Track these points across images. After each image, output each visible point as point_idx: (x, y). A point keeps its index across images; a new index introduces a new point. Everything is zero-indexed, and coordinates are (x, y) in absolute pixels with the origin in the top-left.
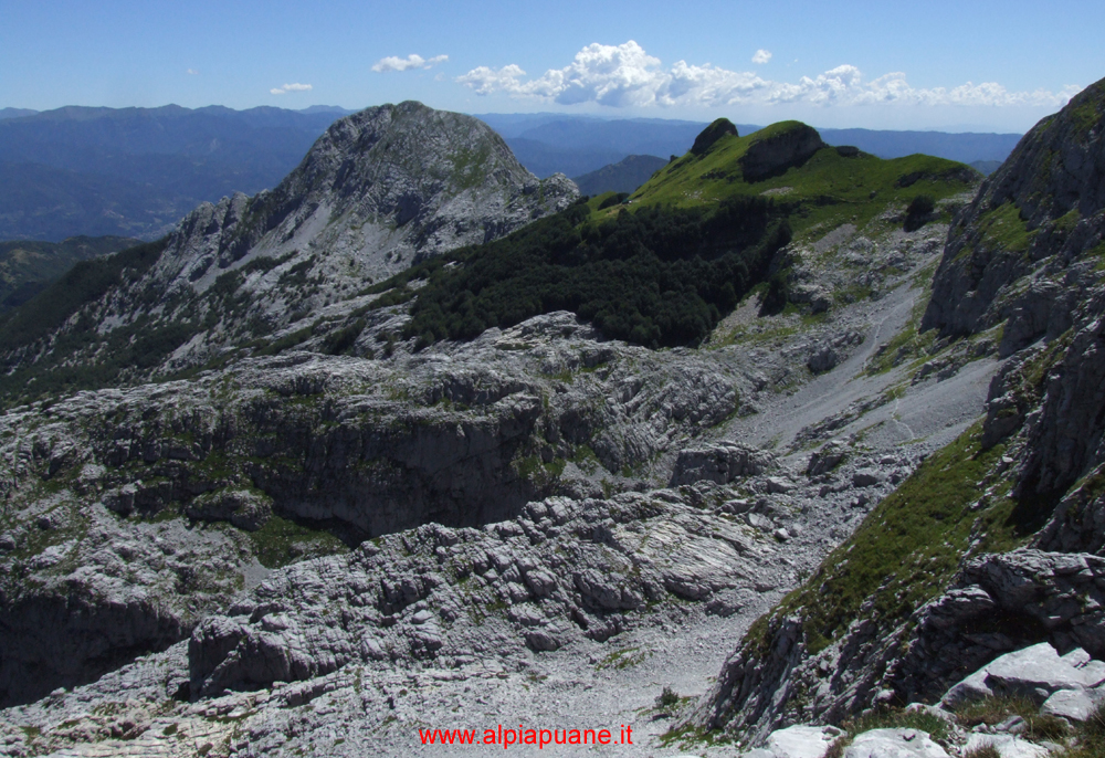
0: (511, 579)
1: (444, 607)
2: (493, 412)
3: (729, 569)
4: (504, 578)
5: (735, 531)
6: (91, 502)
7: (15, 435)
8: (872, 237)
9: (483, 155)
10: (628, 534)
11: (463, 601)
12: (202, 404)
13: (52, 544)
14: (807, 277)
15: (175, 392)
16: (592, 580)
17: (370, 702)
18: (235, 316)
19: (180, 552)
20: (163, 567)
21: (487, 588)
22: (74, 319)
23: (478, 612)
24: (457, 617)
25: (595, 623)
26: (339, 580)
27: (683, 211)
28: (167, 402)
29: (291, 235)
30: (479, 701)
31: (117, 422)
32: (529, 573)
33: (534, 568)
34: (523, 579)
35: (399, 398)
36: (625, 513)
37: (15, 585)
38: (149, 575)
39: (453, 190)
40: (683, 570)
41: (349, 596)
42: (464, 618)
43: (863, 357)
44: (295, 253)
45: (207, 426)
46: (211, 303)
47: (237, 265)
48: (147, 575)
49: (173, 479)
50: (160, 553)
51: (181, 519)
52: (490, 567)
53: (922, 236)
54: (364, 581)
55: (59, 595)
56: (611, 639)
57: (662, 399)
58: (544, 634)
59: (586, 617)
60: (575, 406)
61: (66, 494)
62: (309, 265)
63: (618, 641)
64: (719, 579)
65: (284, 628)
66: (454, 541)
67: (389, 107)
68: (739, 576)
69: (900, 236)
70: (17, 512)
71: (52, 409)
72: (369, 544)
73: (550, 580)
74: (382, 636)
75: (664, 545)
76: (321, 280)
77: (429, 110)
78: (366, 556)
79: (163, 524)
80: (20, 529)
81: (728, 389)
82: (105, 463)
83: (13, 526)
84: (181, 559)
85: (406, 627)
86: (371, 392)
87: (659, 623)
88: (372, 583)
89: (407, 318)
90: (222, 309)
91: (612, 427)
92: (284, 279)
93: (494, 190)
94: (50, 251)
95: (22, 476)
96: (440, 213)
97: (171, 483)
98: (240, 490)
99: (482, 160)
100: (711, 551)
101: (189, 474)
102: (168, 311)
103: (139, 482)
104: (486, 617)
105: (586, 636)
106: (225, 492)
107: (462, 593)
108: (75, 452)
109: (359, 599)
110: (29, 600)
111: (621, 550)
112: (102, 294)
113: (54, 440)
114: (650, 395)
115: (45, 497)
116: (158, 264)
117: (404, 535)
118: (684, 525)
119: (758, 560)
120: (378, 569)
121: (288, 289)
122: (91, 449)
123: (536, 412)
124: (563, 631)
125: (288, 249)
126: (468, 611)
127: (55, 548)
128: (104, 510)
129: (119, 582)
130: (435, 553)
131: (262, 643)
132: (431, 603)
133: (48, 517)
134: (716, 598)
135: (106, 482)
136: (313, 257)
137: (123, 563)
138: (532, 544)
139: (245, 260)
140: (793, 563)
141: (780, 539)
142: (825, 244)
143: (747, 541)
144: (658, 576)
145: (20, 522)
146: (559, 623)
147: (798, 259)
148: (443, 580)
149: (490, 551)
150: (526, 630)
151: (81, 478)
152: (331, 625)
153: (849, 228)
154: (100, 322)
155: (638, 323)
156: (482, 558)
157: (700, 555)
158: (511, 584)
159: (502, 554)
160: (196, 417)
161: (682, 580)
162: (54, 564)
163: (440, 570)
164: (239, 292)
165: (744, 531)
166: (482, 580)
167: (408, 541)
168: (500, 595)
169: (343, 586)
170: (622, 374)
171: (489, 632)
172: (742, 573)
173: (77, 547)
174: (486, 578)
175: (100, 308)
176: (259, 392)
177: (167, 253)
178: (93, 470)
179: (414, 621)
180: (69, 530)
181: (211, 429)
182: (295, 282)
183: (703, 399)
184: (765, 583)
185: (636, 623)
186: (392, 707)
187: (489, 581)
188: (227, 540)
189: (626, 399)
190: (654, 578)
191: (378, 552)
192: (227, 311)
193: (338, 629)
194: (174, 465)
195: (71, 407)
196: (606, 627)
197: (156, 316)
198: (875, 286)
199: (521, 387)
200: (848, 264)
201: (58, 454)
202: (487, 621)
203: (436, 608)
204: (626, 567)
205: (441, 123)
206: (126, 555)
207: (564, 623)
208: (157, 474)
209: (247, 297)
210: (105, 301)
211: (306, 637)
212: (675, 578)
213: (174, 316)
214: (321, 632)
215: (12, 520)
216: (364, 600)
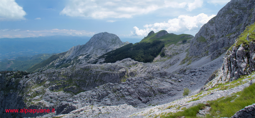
0: (125, 91)
1: (111, 97)
2: (118, 72)
3: (171, 87)
4: (124, 91)
5: (170, 81)
6: (46, 88)
7: (35, 76)
8: (177, 46)
9: (116, 39)
10: (148, 82)
11: (115, 96)
12: (69, 71)
13: (38, 95)
14: (168, 52)
15: (64, 69)
16: (142, 91)
17: (95, 111)
18: (77, 63)
19: (61, 97)
20: (58, 100)
21: (120, 93)
22: (51, 63)
23: (119, 98)
24: (114, 99)
25: (144, 99)
26: (90, 94)
27: (147, 43)
28: (63, 70)
29: (87, 51)
30: (123, 108)
31: (53, 74)
32: (129, 90)
33: (130, 89)
34: (128, 91)
35: (103, 69)
36: (147, 79)
37: (29, 103)
38: (55, 101)
39: (112, 44)
40: (161, 87)
41: (92, 97)
42: (116, 99)
43: (179, 62)
44: (87, 54)
45: (69, 74)
46: (73, 61)
47: (78, 55)
48: (54, 101)
49: (62, 84)
50: (58, 97)
51: (62, 91)
52: (121, 89)
53: (185, 45)
54: (95, 94)
55: (37, 105)
56: (148, 102)
57: (146, 70)
58: (133, 102)
59: (141, 98)
60: (132, 71)
61: (42, 86)
62: (89, 55)
63: (149, 103)
64: (169, 89)
65: (77, 103)
66: (113, 86)
67: (103, 33)
68: (173, 88)
69: (182, 45)
70: (32, 89)
71: (42, 72)
72: (97, 88)
73: (133, 91)
74: (98, 104)
75: (156, 83)
76: (91, 57)
77: (108, 33)
78: (96, 90)
79: (59, 92)
80: (32, 93)
81: (157, 68)
82: (50, 81)
83: (31, 92)
84: (61, 98)
85: (103, 102)
86: (98, 69)
87: (158, 99)
88: (97, 94)
89: (104, 60)
90: (75, 62)
91: (138, 75)
92: (85, 57)
93: (118, 44)
94: (49, 55)
95: (34, 83)
96: (109, 47)
97: (62, 85)
98: (74, 86)
99: (116, 40)
100: (166, 84)
101: (65, 83)
102: (66, 62)
103: (56, 84)
104: (120, 99)
105: (142, 102)
106: (71, 86)
107: (115, 95)
108: (45, 79)
109: (94, 97)
110: (31, 106)
111: (147, 85)
112: (56, 59)
113: (42, 77)
114: (144, 69)
115: (38, 87)
116: (66, 55)
117: (103, 85)
118: (159, 80)
119: (176, 85)
120: (98, 92)
121: (86, 59)
122: (48, 79)
123: (126, 72)
124: (137, 101)
125: (86, 53)
126: (116, 98)
127: (38, 96)
128: (49, 90)
129: (49, 103)
130: (109, 88)
131: (72, 106)
132: (109, 97)
133: (38, 91)
134: (169, 93)
135: (49, 85)
136: (90, 54)
137: (50, 99)
138: (129, 85)
139: (79, 55)
140: (184, 86)
141: (180, 82)
142: (170, 47)
143: (173, 82)
144: (156, 89)
145: (32, 91)
146: (136, 100)
147: (166, 49)
148: (111, 92)
149: (121, 86)
150: (129, 102)
151: (45, 84)
152: (87, 102)
153: (173, 45)
154: (55, 64)
155: (141, 59)
156: (119, 88)
157: (164, 85)
158: (125, 92)
159: (123, 87)
160: (67, 73)
161: (161, 89)
162: (37, 99)
163: (110, 91)
164: (78, 59)
165: (172, 80)
166: (119, 92)
167: (104, 86)
168: (123, 94)
169: (91, 95)
170: (139, 66)
171: (121, 102)
172: (174, 87)
173: (42, 96)
174: (120, 91)
175: (55, 62)
176: (79, 69)
177: (67, 53)
178: (48, 83)
179: (105, 101)
180: (41, 93)
181: (70, 75)
182: (87, 58)
183: (153, 70)
184: (179, 90)
185: (153, 99)
186: (100, 111)
187: (121, 92)
188: (70, 95)
189: (140, 70)
190: (155, 89)
191: (98, 89)
192: (76, 62)
193: (89, 103)
194: (62, 81)
195: (46, 72)
196: (146, 100)
197: (64, 63)
198: (179, 52)
199: (123, 68)
200: (174, 50)
201: (42, 79)
202: (120, 100)
203: (110, 98)
204: (149, 87)
205: (110, 35)
206: (51, 98)
207: (137, 100)
208: (59, 83)
209: (79, 60)
210: (56, 61)
211: (82, 105)
212: (160, 89)
213: (67, 63)
214: (85, 103)
215: (31, 91)
216: (95, 97)
